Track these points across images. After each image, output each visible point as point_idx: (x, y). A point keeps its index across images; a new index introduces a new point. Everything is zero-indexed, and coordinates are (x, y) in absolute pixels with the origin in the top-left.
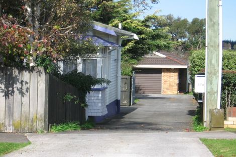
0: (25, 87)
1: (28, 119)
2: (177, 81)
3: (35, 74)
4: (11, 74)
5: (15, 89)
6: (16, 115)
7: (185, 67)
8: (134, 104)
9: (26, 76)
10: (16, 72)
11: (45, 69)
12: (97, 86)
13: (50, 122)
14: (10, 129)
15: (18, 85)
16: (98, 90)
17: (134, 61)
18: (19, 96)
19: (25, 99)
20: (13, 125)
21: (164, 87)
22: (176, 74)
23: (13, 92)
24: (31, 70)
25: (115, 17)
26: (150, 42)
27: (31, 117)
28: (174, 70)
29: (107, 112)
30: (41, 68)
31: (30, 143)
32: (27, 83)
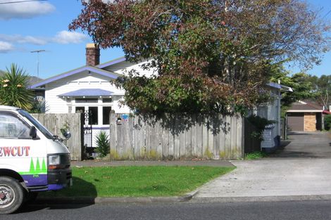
0: (227, 127)
1: (230, 150)
2: (315, 122)
3: (234, 117)
4: (218, 118)
5: (221, 129)
6: (222, 148)
7: (321, 111)
8: (287, 139)
9: (228, 119)
10: (221, 116)
11: (242, 114)
12: (269, 126)
13: (245, 152)
14: (217, 158)
15: (223, 126)
16: (270, 129)
17: (286, 107)
18: (224, 134)
19: (228, 136)
20: (219, 154)
21: (305, 126)
22: (315, 116)
23: (219, 130)
24: (231, 115)
25: (271, 76)
26: (297, 93)
27: (232, 148)
28: (313, 114)
29: (274, 145)
30: (239, 114)
31: (236, 167)
32: (229, 124)
